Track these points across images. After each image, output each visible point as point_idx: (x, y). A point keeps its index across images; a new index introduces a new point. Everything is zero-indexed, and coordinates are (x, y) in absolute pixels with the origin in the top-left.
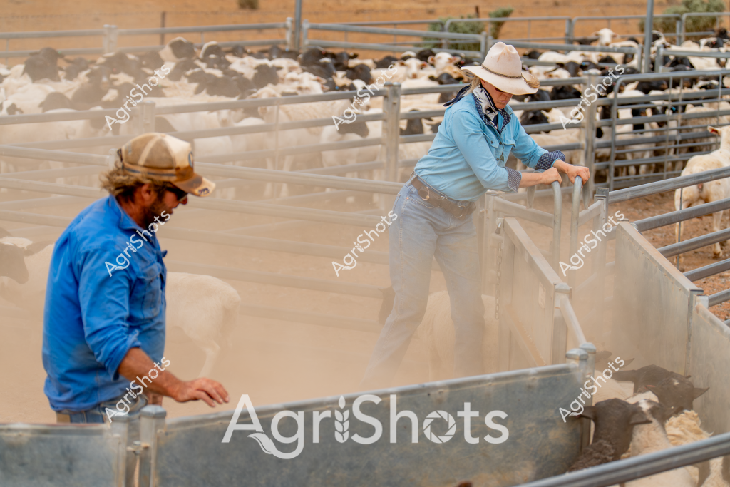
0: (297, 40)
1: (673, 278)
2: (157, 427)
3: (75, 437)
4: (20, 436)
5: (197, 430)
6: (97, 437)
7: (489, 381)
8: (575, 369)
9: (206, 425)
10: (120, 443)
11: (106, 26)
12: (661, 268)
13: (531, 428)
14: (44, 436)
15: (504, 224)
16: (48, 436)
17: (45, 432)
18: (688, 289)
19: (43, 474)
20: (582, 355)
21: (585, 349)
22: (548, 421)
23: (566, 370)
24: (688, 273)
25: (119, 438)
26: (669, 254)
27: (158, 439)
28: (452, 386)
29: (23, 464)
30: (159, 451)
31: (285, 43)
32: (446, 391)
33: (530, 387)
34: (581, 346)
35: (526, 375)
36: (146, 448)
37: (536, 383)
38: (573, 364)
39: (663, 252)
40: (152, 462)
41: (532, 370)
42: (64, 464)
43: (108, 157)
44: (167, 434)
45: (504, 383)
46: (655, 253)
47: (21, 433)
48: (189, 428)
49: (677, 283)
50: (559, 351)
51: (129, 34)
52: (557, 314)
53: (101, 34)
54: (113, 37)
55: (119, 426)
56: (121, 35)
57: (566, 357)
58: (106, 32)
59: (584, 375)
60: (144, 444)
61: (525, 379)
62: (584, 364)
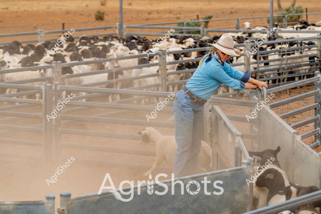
0: (121, 33)
1: (286, 128)
2: (67, 201)
3: (32, 207)
4: (9, 207)
5: (85, 201)
6: (42, 206)
7: (208, 175)
8: (245, 168)
9: (88, 199)
10: (52, 208)
12: (281, 124)
13: (227, 195)
14: (19, 207)
15: (212, 108)
16: (21, 207)
17: (20, 205)
18: (292, 132)
20: (248, 163)
21: (249, 160)
22: (235, 191)
23: (241, 169)
24: (292, 125)
25: (51, 206)
26: (283, 118)
27: (68, 206)
28: (193, 178)
30: (69, 211)
31: (116, 34)
32: (191, 180)
33: (226, 177)
34: (247, 158)
35: (224, 172)
36: (63, 210)
37: (229, 175)
38: (244, 166)
39: (281, 117)
41: (227, 170)
44: (71, 203)
45: (215, 176)
46: (277, 117)
47: (9, 206)
48: (81, 201)
49: (288, 130)
50: (238, 162)
51: (49, 33)
52: (237, 145)
53: (37, 34)
54: (42, 35)
55: (51, 201)
56: (46, 33)
57: (241, 164)
58: (39, 33)
59: (249, 171)
60: (62, 208)
61: (224, 174)
62: (249, 166)
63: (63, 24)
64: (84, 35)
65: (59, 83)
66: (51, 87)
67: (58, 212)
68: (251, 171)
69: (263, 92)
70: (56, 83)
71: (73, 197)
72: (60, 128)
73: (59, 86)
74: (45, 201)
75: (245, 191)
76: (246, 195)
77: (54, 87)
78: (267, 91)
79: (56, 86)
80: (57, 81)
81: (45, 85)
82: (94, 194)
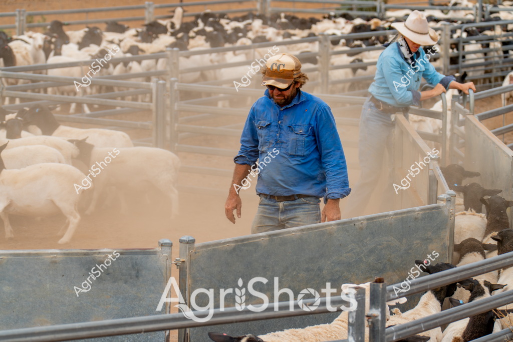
0: (263, 8)
1: (501, 149)
2: (189, 249)
3: (140, 257)
5: (215, 250)
6: (153, 256)
7: (391, 215)
8: (444, 206)
9: (219, 247)
10: (167, 259)
11: (147, 3)
12: (494, 143)
13: (417, 244)
15: (396, 119)
18: (511, 156)
19: (121, 279)
20: (448, 198)
21: (449, 194)
22: (428, 239)
23: (438, 208)
24: (510, 145)
25: (167, 256)
26: (497, 134)
27: (190, 256)
28: (368, 219)
30: (191, 263)
31: (256, 10)
32: (365, 222)
33: (416, 218)
34: (446, 192)
35: (413, 211)
36: (183, 262)
37: (420, 216)
38: (442, 204)
39: (494, 133)
40: (187, 270)
41: (417, 208)
42: (134, 273)
43: (152, 84)
44: (195, 253)
45: (401, 216)
46: (489, 134)
47: (106, 255)
48: (209, 249)
49: (504, 152)
50: (433, 196)
51: (161, 7)
52: (431, 173)
53: (144, 8)
54: (151, 10)
55: (166, 249)
56: (156, 8)
57: (437, 199)
58: (147, 6)
59: (449, 210)
60: (182, 260)
61: (413, 214)
62: (449, 204)
64: (208, 11)
65: (176, 79)
66: (164, 85)
67: (176, 264)
68: (452, 211)
69: (469, 97)
70: (173, 79)
71: (197, 244)
72: (176, 145)
73: (176, 83)
74: (159, 249)
75: (443, 239)
76: (444, 244)
77: (168, 85)
78: (475, 96)
79: (172, 83)
80: (172, 77)
81: (157, 82)
82: (229, 239)
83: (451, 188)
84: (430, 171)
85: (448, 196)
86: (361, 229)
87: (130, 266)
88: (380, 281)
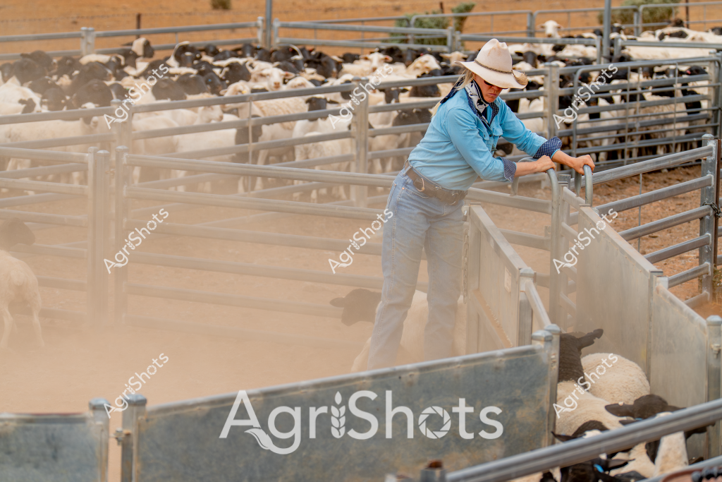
0: (268, 39)
1: (634, 261)
2: (138, 414)
3: (59, 426)
4: (6, 425)
5: (177, 416)
6: (80, 425)
7: (457, 363)
8: (541, 350)
9: (186, 411)
10: (102, 430)
11: (83, 28)
12: (622, 251)
14: (29, 425)
15: (470, 211)
16: (33, 425)
17: (30, 421)
18: (648, 270)
19: (29, 462)
20: (547, 337)
21: (550, 331)
22: (515, 400)
23: (532, 351)
24: (648, 255)
25: (101, 426)
26: (630, 237)
27: (139, 425)
28: (422, 369)
29: (9, 453)
30: (140, 437)
31: (257, 42)
32: (417, 374)
33: (497, 368)
34: (546, 327)
35: (493, 357)
36: (128, 435)
37: (503, 365)
38: (538, 345)
39: (624, 236)
40: (134, 448)
41: (499, 352)
42: (49, 451)
43: (87, 155)
44: (147, 420)
45: (472, 365)
46: (616, 237)
47: (7, 422)
48: (168, 414)
49: (638, 265)
50: (525, 334)
51: (106, 36)
52: (522, 297)
53: (79, 36)
54: (90, 39)
55: (99, 414)
56: (98, 36)
57: (532, 338)
58: (84, 34)
59: (549, 356)
60: (126, 431)
61: (492, 361)
62: (549, 345)
63: (139, 17)
64: (186, 43)
65: (125, 147)
67: (117, 438)
68: (553, 357)
69: (585, 179)
70: (120, 147)
71: (150, 406)
73: (126, 154)
74: (88, 413)
75: (539, 400)
76: (542, 409)
77: (113, 158)
78: (594, 177)
79: (119, 154)
80: (120, 144)
81: (95, 152)
82: (200, 399)
83: (553, 321)
84: (522, 294)
85: (548, 334)
86: (411, 384)
87: (43, 440)
88: (436, 465)
